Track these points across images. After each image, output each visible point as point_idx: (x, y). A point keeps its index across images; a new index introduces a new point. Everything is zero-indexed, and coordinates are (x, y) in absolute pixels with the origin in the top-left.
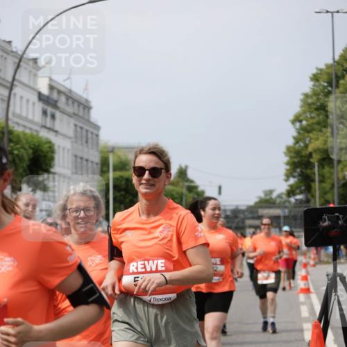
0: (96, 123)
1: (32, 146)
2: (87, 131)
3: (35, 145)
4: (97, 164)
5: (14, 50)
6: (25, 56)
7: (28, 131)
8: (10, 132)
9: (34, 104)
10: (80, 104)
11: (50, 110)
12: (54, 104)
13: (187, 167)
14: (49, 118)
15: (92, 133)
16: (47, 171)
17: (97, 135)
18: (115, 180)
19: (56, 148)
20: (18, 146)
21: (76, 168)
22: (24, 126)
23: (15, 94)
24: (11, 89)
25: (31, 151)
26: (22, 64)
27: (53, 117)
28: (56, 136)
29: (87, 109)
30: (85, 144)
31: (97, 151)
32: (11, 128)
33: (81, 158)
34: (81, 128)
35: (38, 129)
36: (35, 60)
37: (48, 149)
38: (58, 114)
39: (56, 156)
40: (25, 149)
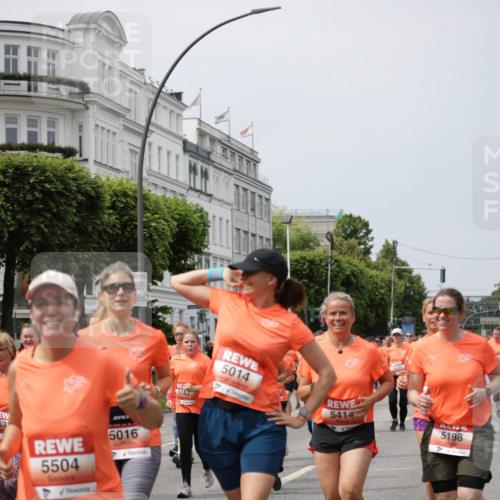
0: (266, 183)
1: (177, 217)
2: (253, 193)
3: (180, 215)
4: (268, 240)
5: (148, 81)
6: (163, 90)
7: (169, 195)
8: (145, 197)
9: (177, 157)
10: (242, 156)
11: (199, 165)
12: (207, 158)
13: (395, 242)
14: (199, 177)
15: (261, 196)
16: (199, 251)
17: (268, 200)
18: (295, 262)
19: (210, 218)
20: (157, 216)
21: (239, 246)
22: (165, 188)
23: (150, 145)
24: (146, 137)
25: (175, 223)
26: (159, 101)
27: (205, 175)
28: (210, 201)
29: (252, 163)
30: (251, 213)
31: (269, 221)
32: (145, 192)
33: (246, 232)
34: (245, 190)
35: (184, 192)
36: (178, 96)
37: (199, 220)
38: (211, 171)
39: (210, 230)
40: (167, 221)
